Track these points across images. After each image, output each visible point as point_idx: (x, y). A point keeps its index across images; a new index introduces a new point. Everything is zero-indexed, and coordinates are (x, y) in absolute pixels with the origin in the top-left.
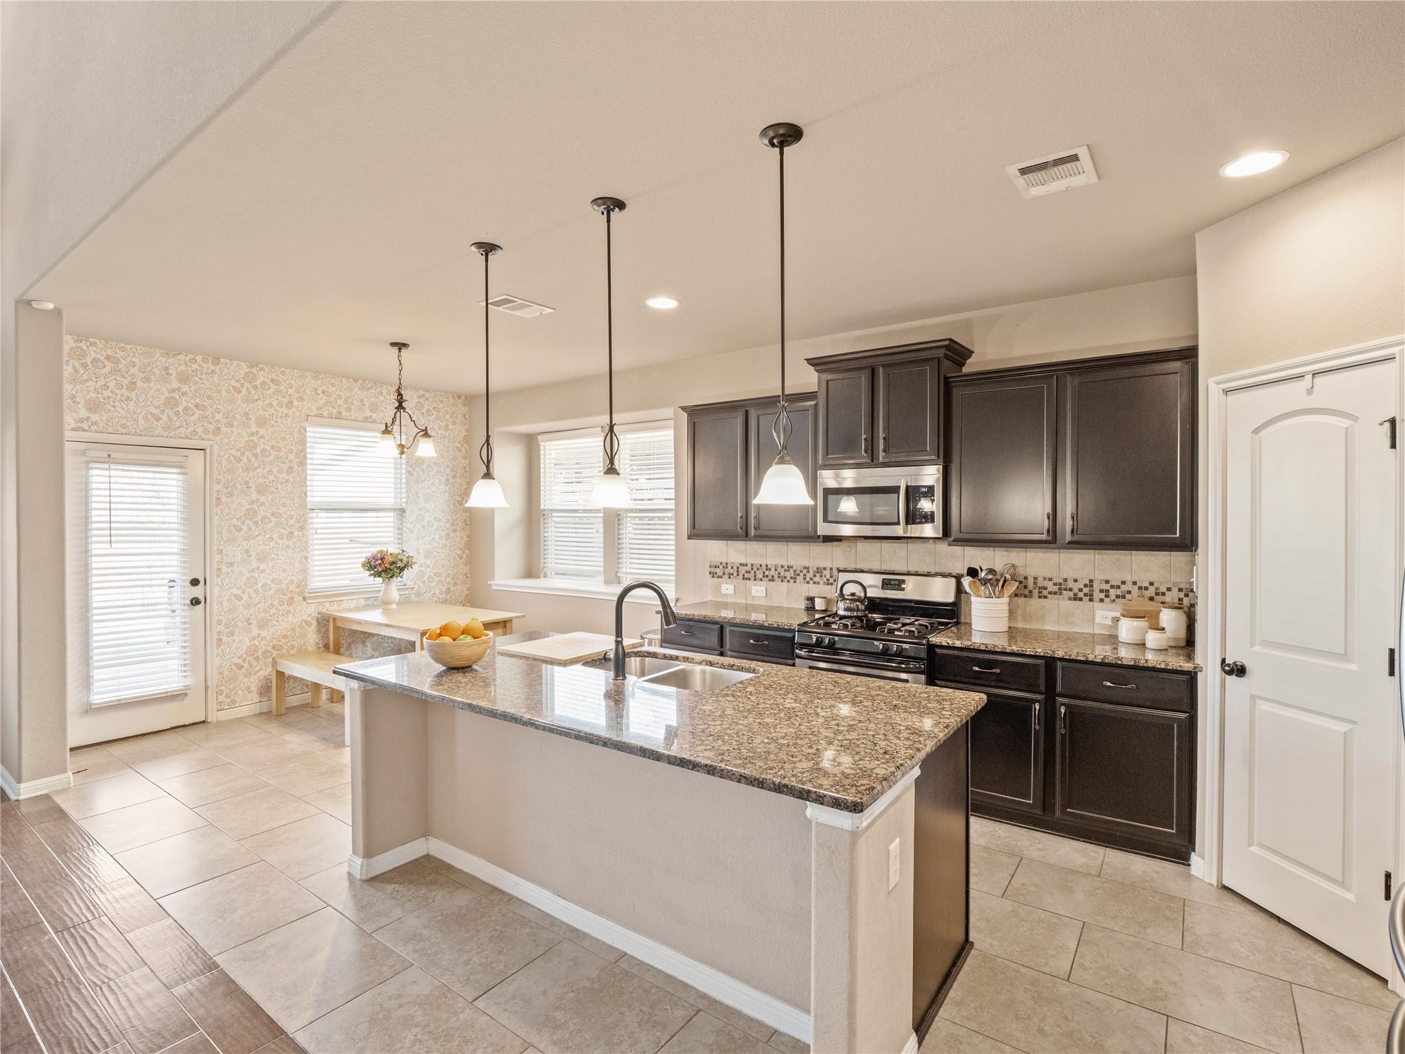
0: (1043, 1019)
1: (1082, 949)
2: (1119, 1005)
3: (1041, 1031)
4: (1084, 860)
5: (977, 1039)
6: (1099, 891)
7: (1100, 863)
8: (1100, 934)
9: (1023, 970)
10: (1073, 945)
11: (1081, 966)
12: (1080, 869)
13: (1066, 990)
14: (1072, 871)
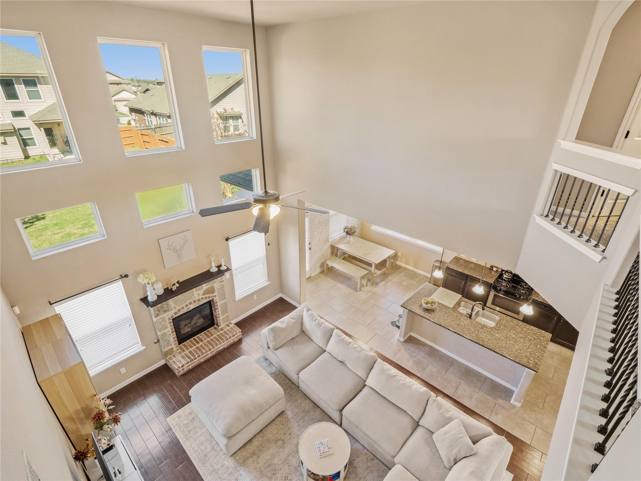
0: (547, 387)
1: (555, 373)
2: (561, 385)
3: (547, 389)
4: (557, 350)
5: (536, 389)
6: (559, 359)
7: (560, 351)
8: (559, 370)
9: (544, 376)
10: (553, 372)
11: (554, 377)
12: (556, 353)
13: (551, 381)
14: (554, 353)
